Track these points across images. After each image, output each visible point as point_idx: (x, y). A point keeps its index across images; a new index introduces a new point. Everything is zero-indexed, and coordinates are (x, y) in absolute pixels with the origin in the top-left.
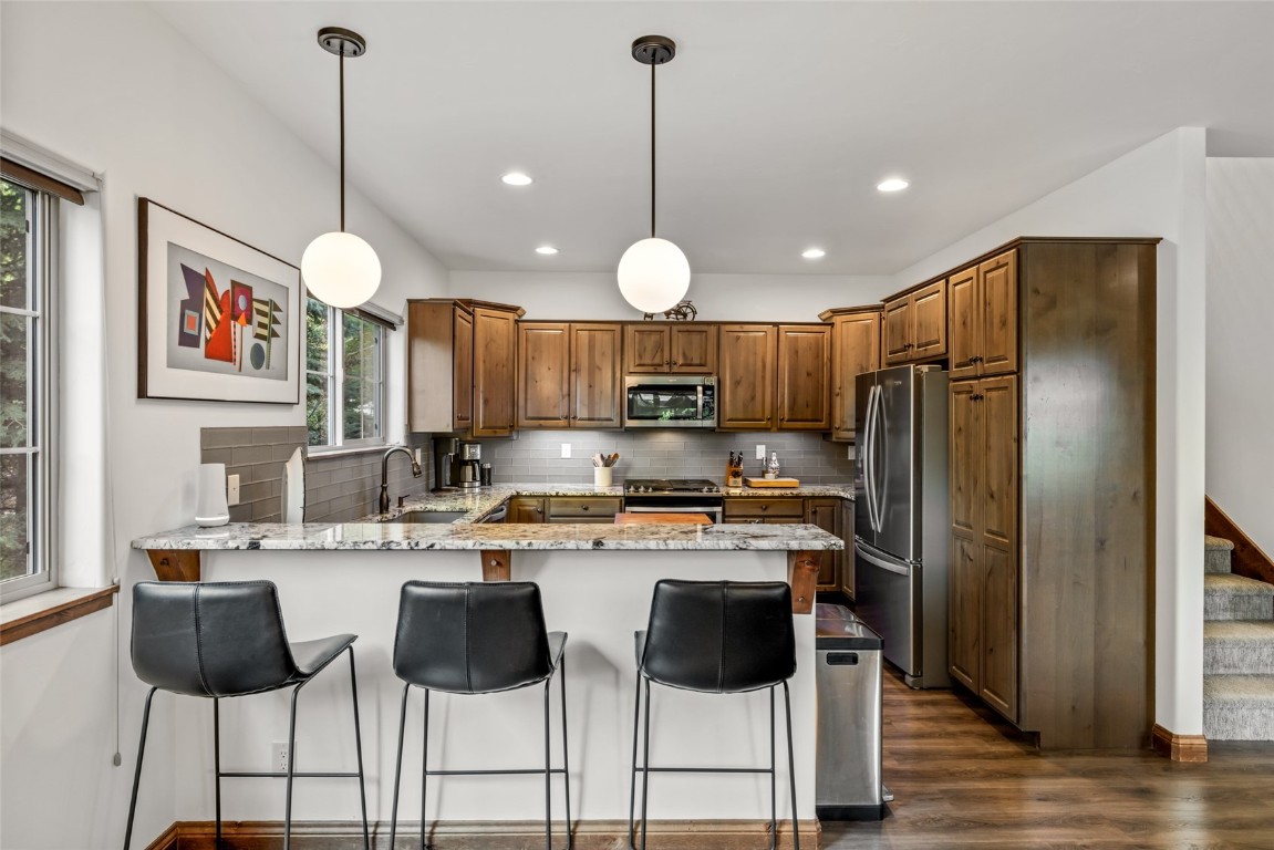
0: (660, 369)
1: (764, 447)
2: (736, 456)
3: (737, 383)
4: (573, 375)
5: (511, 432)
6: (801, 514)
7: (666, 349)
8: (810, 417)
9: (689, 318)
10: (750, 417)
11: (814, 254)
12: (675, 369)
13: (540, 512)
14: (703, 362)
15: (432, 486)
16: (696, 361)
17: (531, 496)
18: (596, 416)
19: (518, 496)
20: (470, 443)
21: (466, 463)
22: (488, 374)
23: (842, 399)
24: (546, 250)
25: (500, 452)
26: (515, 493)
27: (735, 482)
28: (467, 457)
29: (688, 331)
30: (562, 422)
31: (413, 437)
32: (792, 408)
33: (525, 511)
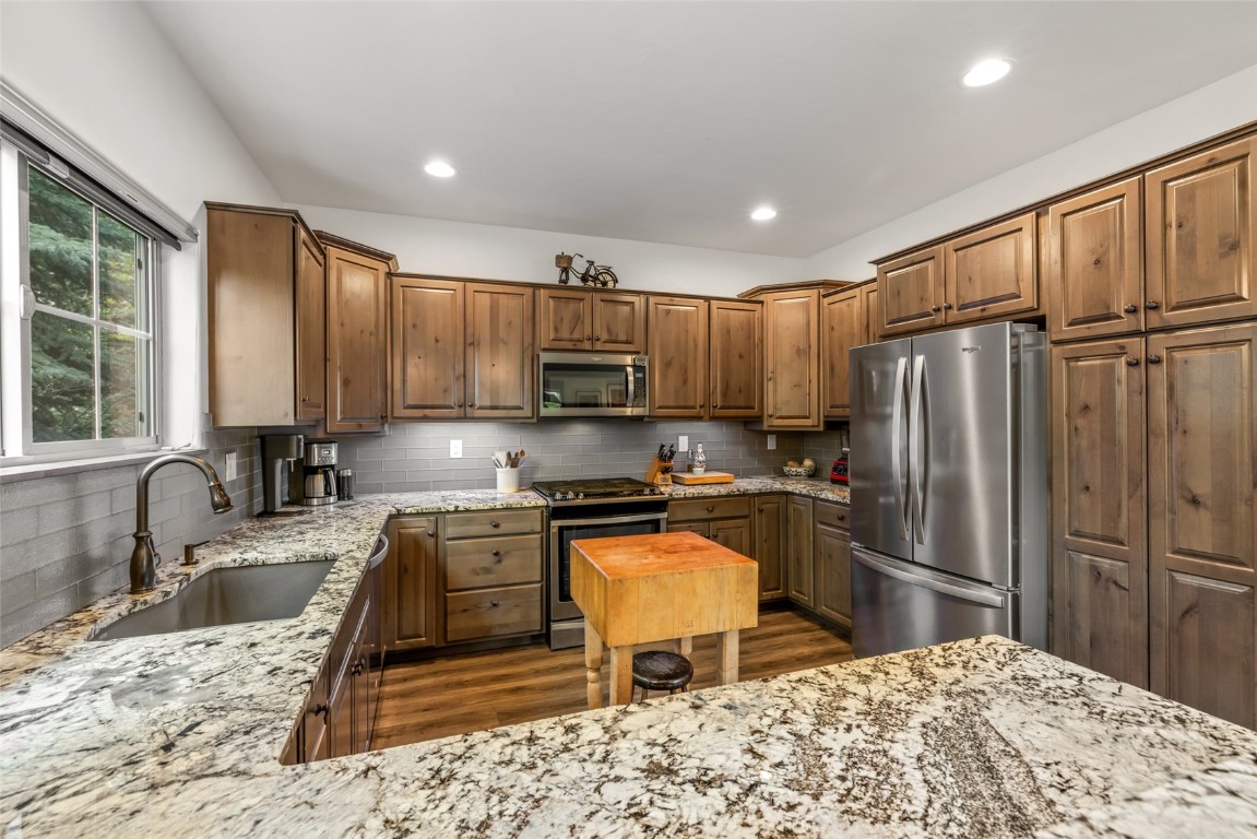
0: (579, 345)
1: (686, 437)
2: (666, 449)
3: (667, 365)
4: (470, 351)
5: (383, 425)
6: (747, 513)
7: (588, 321)
8: (743, 404)
9: (610, 286)
10: (681, 404)
11: (764, 214)
12: (598, 346)
13: (431, 536)
14: (630, 339)
15: (258, 508)
16: (622, 337)
17: (418, 514)
18: (502, 403)
19: (399, 514)
20: (320, 442)
21: (314, 471)
23: (775, 384)
24: (439, 169)
25: (365, 453)
26: (394, 511)
27: (665, 480)
28: (316, 462)
30: (455, 412)
31: (220, 435)
32: (725, 394)
33: (410, 535)
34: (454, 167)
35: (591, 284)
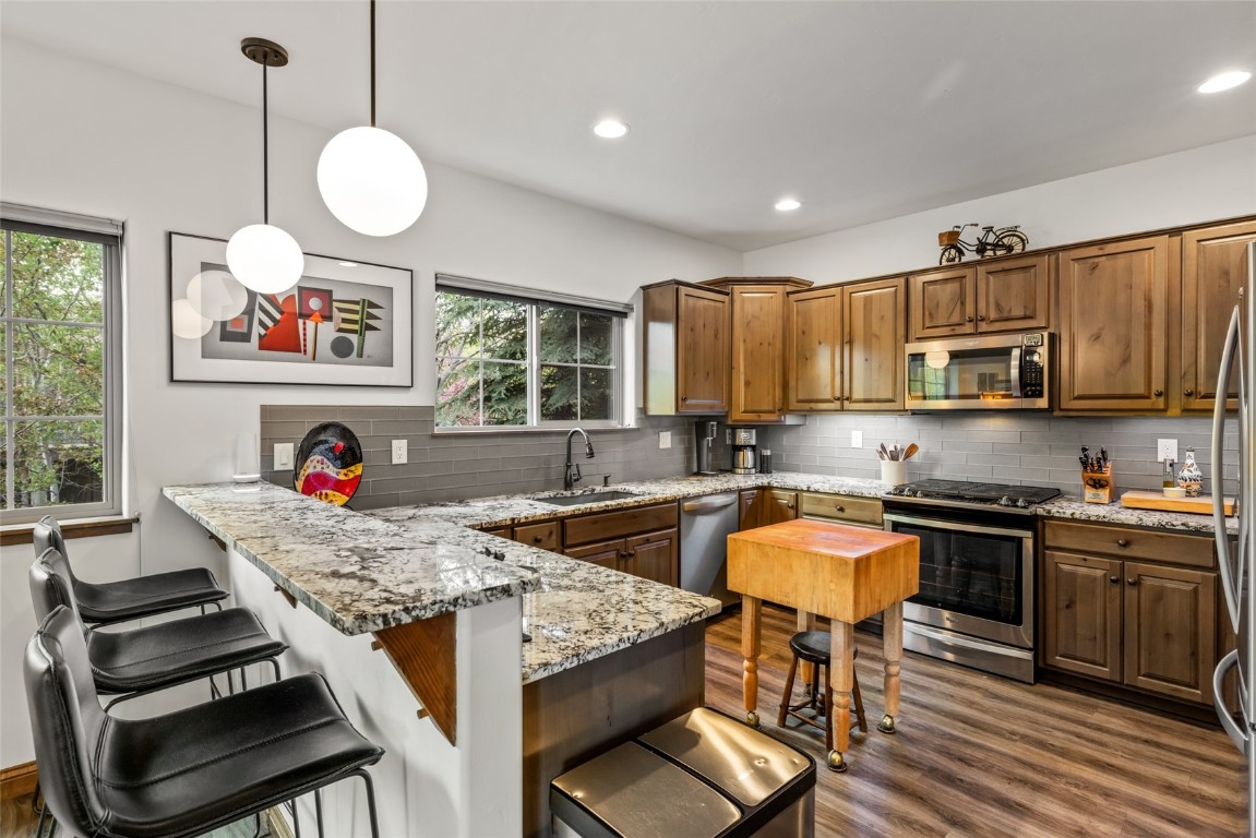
0: (959, 330)
2: (1093, 454)
7: (970, 301)
9: (1018, 249)
10: (1119, 391)
12: (983, 327)
13: (792, 507)
14: (1028, 313)
15: (695, 470)
16: (1018, 312)
18: (874, 397)
19: (771, 488)
21: (739, 449)
22: (750, 355)
24: (787, 205)
27: (1096, 496)
28: (741, 442)
29: (1004, 271)
30: (834, 405)
33: (778, 506)
34: (798, 201)
35: (990, 253)
